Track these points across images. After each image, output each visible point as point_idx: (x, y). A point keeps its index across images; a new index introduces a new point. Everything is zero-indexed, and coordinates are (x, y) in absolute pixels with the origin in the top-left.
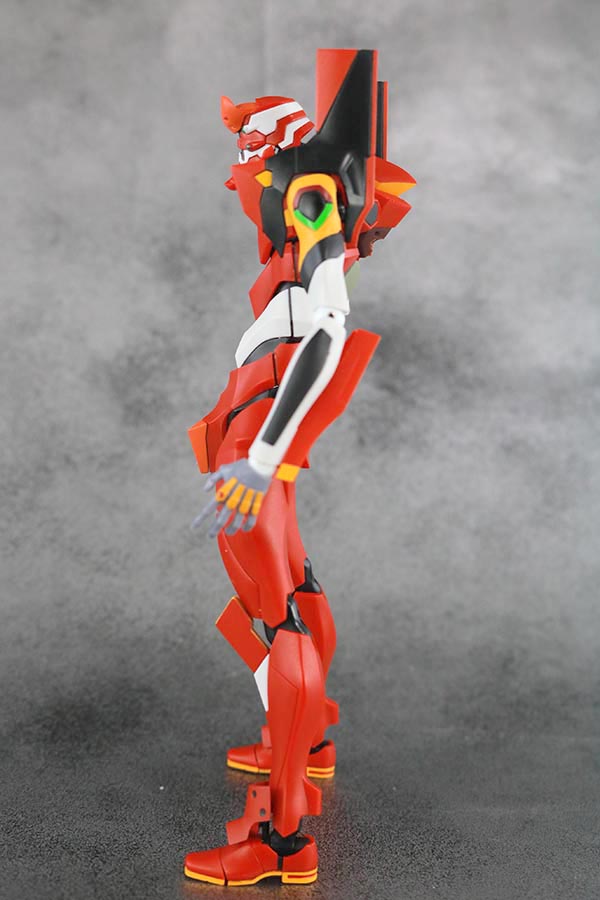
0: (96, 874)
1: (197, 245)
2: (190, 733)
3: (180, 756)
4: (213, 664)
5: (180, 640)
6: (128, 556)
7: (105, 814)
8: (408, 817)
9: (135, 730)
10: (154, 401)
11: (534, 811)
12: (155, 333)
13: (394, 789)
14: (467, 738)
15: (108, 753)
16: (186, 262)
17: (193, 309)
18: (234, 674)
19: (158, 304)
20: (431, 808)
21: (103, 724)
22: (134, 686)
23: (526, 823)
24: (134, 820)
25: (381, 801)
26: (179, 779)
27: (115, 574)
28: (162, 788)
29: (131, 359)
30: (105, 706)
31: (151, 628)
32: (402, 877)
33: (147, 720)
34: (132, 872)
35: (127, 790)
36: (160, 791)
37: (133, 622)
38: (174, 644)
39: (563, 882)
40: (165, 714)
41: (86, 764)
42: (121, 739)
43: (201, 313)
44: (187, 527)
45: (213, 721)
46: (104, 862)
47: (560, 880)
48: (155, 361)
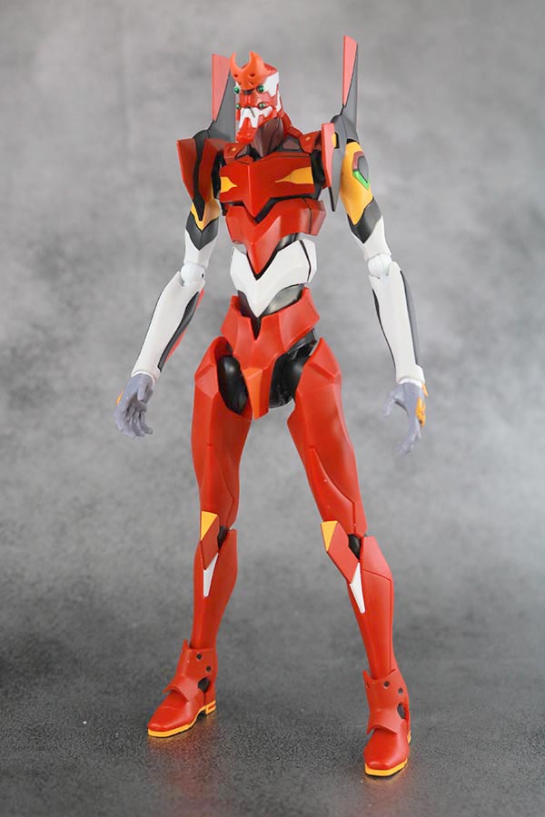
0: (40, 789)
1: (70, 249)
2: (102, 675)
3: (96, 695)
4: (113, 618)
5: (80, 599)
6: (22, 527)
7: (36, 746)
8: (322, 732)
9: (49, 676)
10: (38, 388)
11: (434, 719)
12: (35, 326)
13: (302, 710)
14: (357, 666)
15: (26, 696)
16: (61, 263)
17: (70, 304)
18: (135, 625)
19: (37, 300)
20: (340, 724)
21: (17, 672)
22: (42, 640)
23: (430, 729)
24: (66, 749)
25: (294, 721)
26: (99, 714)
27: (12, 543)
28: (85, 723)
29: (14, 350)
30: (16, 658)
31: (50, 589)
32: (331, 774)
33: (59, 667)
34: (75, 784)
35: (52, 725)
36: (84, 725)
37: (33, 585)
38: (75, 602)
39: (478, 770)
40: (76, 661)
41: (7, 707)
42: (35, 684)
43: (77, 309)
44: (76, 499)
45: (121, 665)
46: (46, 780)
47: (474, 769)
48: (36, 351)
